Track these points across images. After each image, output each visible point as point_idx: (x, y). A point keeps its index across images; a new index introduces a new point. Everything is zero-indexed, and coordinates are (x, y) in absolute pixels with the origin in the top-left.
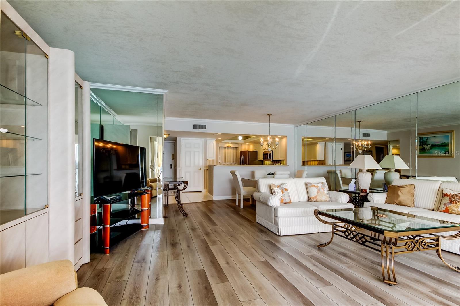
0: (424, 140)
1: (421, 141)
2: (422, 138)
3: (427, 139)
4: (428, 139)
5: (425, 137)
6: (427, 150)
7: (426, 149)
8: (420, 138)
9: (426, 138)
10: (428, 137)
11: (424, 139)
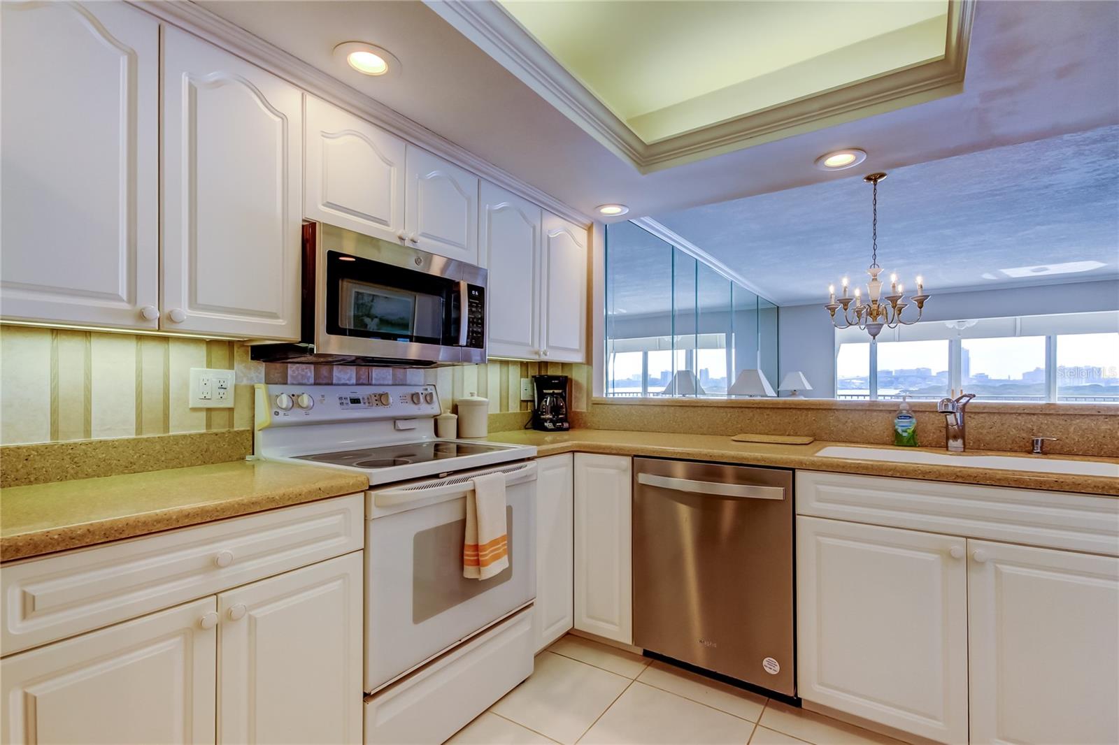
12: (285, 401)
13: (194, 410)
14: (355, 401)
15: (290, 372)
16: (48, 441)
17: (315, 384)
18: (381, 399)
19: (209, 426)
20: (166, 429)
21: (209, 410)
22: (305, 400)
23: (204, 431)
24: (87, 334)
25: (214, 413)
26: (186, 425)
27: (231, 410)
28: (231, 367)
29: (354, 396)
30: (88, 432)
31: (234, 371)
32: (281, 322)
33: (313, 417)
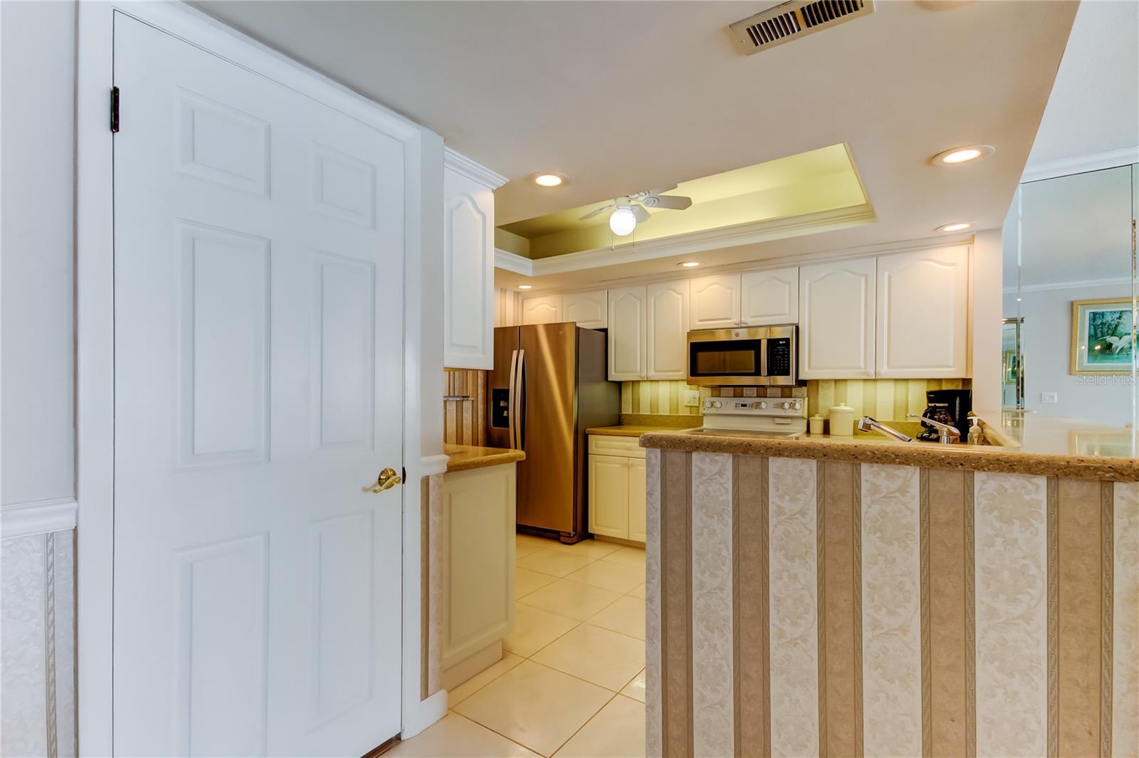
0: (1110, 319)
1: (1099, 322)
2: (1103, 314)
3: (1120, 318)
4: (1124, 316)
5: (1111, 312)
6: (1118, 351)
7: (1113, 347)
8: (1095, 314)
9: (1118, 315)
10: (1122, 312)
11: (1108, 318)
12: (708, 405)
13: (686, 406)
14: (744, 405)
15: (722, 392)
16: (649, 413)
17: (734, 397)
18: (758, 405)
19: (691, 413)
20: (678, 413)
21: (691, 407)
22: (717, 404)
23: (689, 414)
24: (658, 381)
25: (693, 408)
26: (685, 412)
27: (698, 407)
28: (698, 390)
29: (744, 403)
30: (658, 412)
31: (698, 392)
32: (681, 373)
33: (719, 412)
